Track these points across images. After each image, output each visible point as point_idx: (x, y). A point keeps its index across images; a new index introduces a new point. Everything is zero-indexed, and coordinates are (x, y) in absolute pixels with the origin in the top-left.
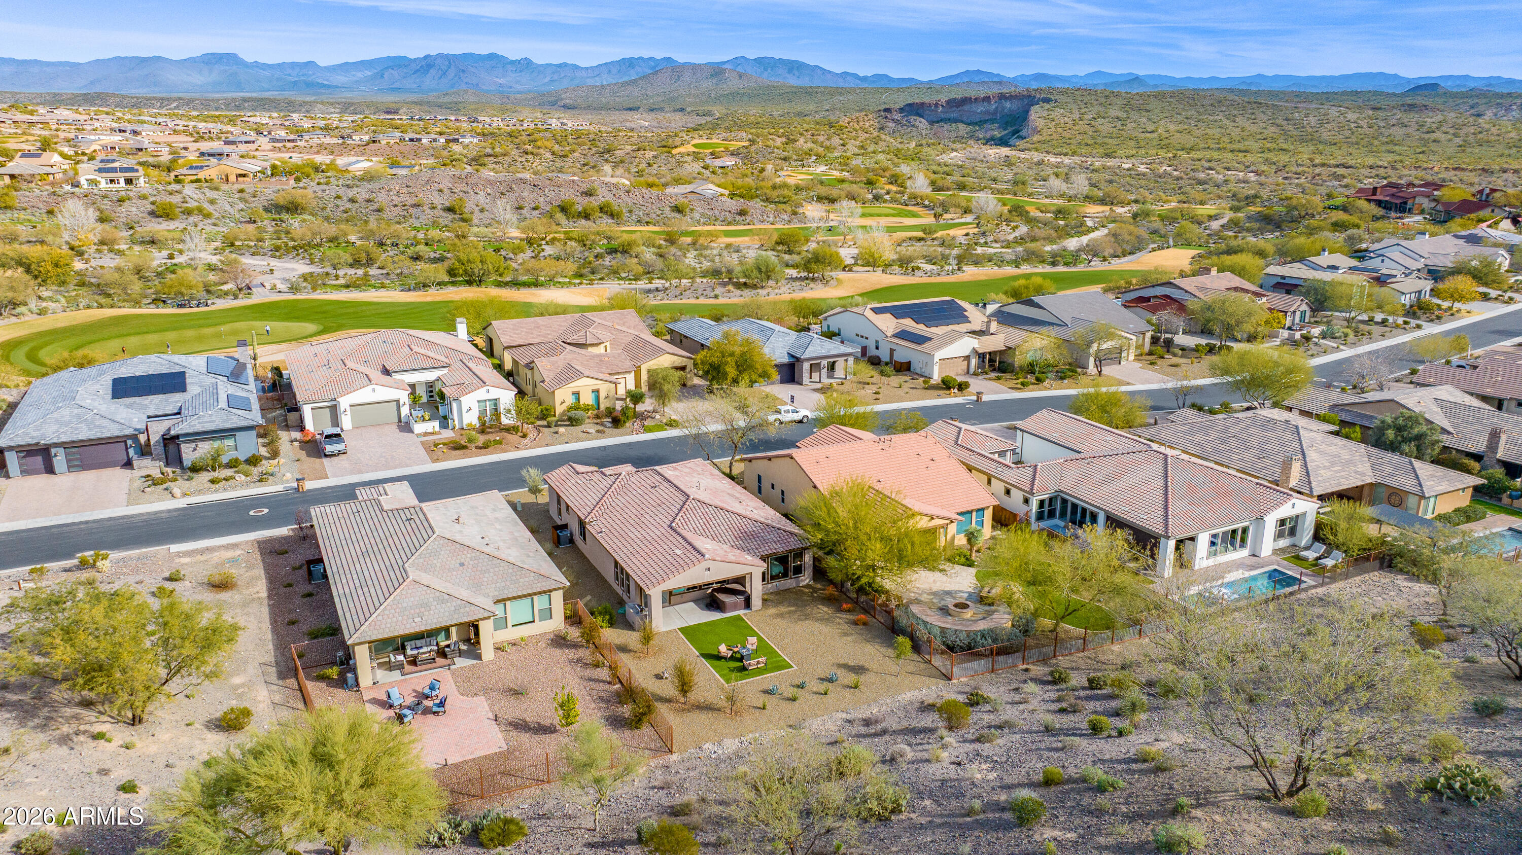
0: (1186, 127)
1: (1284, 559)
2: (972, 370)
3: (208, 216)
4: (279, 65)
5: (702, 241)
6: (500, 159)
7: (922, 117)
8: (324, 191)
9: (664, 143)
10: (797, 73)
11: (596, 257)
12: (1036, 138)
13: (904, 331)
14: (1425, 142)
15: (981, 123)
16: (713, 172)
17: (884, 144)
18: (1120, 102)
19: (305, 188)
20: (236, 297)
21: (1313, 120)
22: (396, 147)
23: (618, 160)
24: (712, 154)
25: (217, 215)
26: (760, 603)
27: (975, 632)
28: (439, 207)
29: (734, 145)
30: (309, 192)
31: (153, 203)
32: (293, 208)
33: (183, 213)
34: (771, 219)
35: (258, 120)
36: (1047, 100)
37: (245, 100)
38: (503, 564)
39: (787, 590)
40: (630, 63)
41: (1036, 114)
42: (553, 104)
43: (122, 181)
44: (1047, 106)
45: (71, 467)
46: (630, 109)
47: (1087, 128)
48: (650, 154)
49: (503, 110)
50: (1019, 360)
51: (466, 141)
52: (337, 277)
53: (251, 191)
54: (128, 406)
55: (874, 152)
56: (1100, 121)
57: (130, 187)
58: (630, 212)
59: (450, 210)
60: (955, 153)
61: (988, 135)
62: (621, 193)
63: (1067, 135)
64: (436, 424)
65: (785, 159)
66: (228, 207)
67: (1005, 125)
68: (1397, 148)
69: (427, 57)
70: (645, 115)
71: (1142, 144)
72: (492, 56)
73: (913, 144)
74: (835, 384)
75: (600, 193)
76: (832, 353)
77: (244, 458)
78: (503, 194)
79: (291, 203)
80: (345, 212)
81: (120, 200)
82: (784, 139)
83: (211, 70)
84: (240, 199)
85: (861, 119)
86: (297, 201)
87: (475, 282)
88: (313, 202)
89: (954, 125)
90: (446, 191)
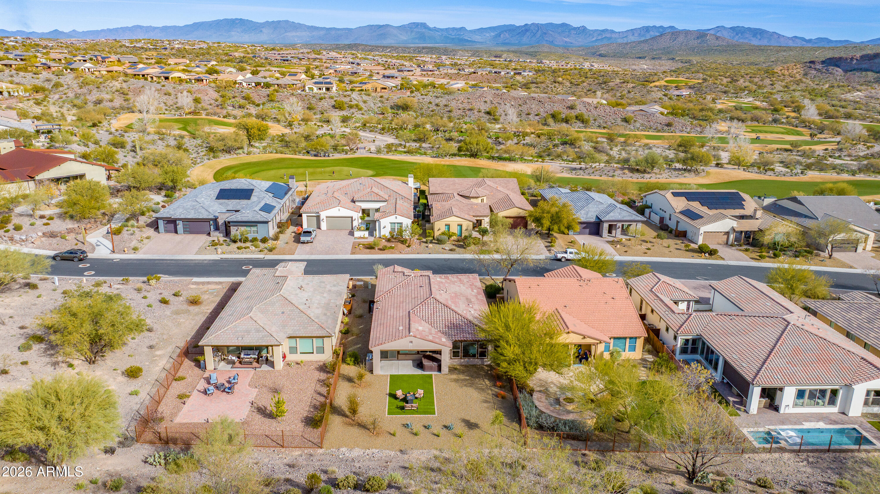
1: (869, 422)
2: (730, 242)
3: (360, 109)
4: (446, 29)
5: (631, 141)
6: (539, 85)
7: (839, 67)
8: (424, 99)
9: (647, 79)
10: (759, 37)
11: (554, 146)
13: (688, 210)
16: (670, 98)
17: (804, 85)
19: (414, 97)
20: (346, 153)
22: (486, 77)
23: (610, 88)
24: (676, 87)
25: (366, 109)
26: (447, 370)
27: (560, 420)
28: (483, 111)
29: (692, 82)
30: (415, 100)
31: (335, 101)
32: (405, 108)
33: (348, 107)
34: (688, 130)
35: (424, 59)
38: (305, 316)
39: (474, 366)
40: (647, 29)
42: (594, 54)
43: (324, 89)
45: (185, 232)
46: (640, 58)
48: (630, 85)
49: (561, 57)
50: (767, 239)
51: (526, 74)
52: (405, 147)
53: (386, 97)
54: (221, 204)
55: (794, 90)
57: (327, 92)
58: (595, 120)
59: (488, 113)
60: (858, 93)
62: (592, 108)
64: (366, 234)
65: (725, 92)
66: (372, 105)
69: (526, 25)
70: (648, 62)
72: (564, 25)
73: (827, 86)
74: (624, 240)
75: (578, 107)
76: (625, 219)
77: (259, 238)
78: (520, 105)
79: (405, 104)
80: (432, 111)
81: (321, 99)
82: (729, 80)
83: (412, 32)
84: (380, 101)
85: (790, 67)
86: (409, 103)
87: (474, 155)
88: (416, 105)
89: (864, 73)
90: (489, 102)
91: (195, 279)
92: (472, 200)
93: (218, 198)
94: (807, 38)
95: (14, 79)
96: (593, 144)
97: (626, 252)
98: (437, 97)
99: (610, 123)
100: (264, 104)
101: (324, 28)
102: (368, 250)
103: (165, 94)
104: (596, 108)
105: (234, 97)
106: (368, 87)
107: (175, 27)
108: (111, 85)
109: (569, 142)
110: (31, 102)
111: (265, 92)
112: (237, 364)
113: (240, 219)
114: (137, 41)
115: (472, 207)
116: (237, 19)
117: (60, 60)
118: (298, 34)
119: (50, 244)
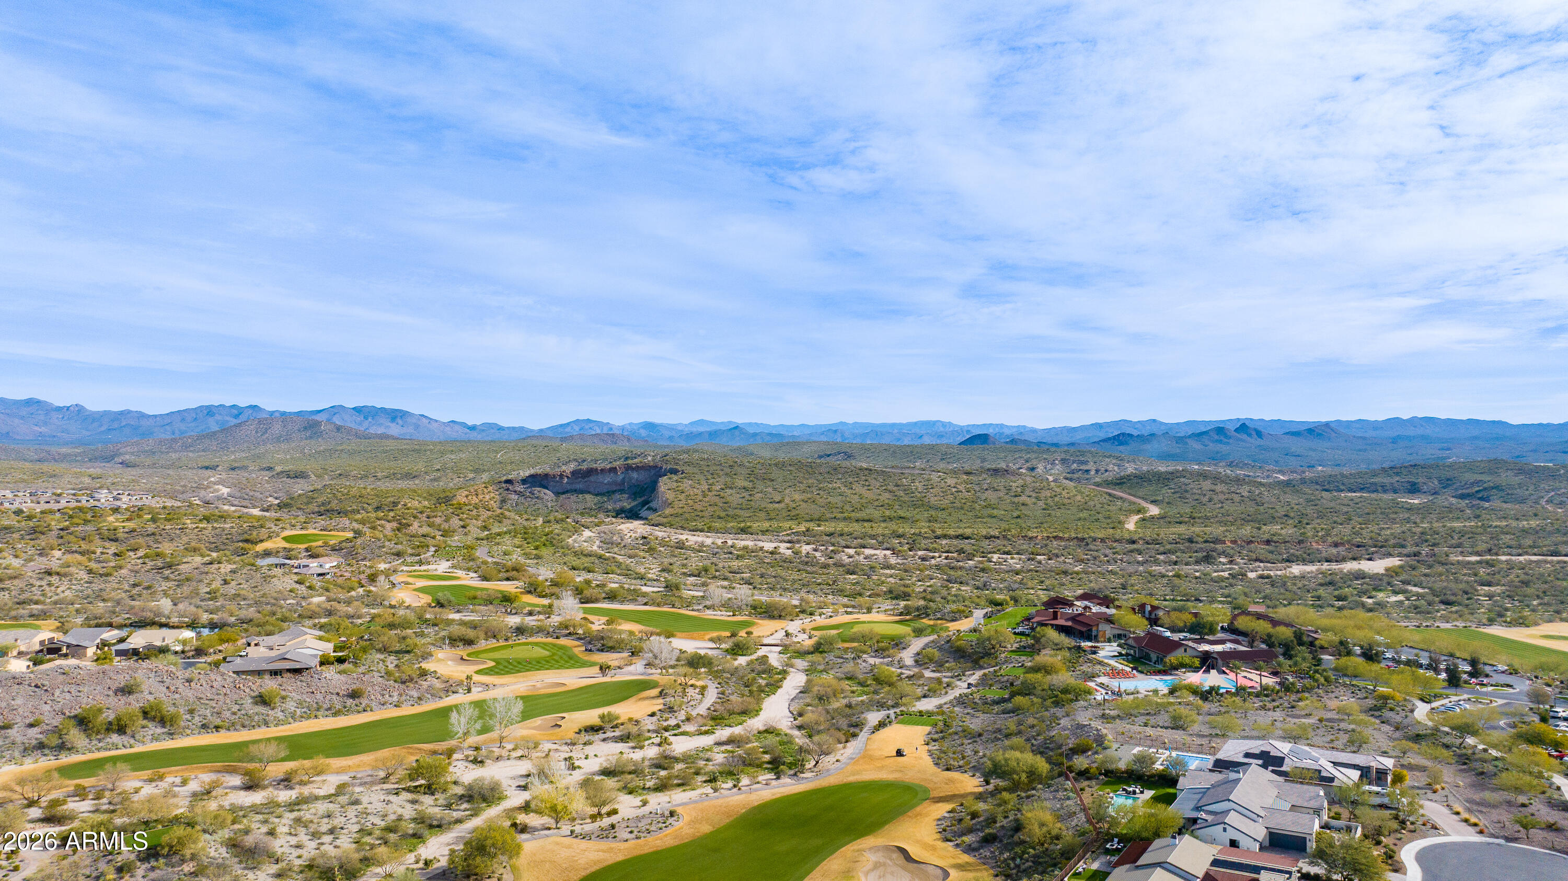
0: (809, 496)
7: (547, 488)
9: (246, 536)
12: (668, 511)
14: (1017, 506)
15: (609, 493)
17: (509, 522)
18: (744, 471)
21: (919, 485)
24: (307, 550)
29: (336, 537)
34: (395, 699)
36: (674, 472)
41: (665, 485)
44: (675, 477)
46: (207, 468)
47: (717, 499)
56: (729, 491)
58: (191, 712)
61: (618, 506)
63: (699, 507)
67: (634, 495)
68: (995, 512)
71: (773, 515)
73: (541, 520)
75: (145, 687)
82: (395, 525)
85: (480, 492)
89: (580, 496)
94: (470, 423)
99: (228, 714)
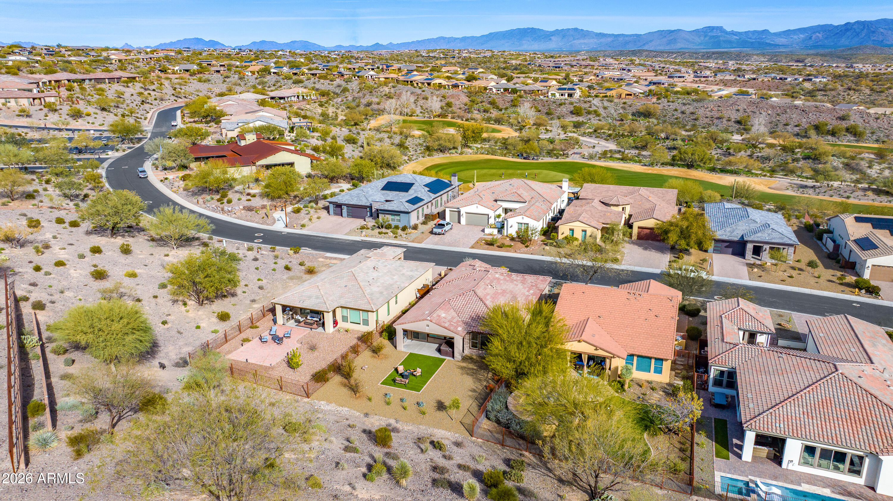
3: (598, 115)
6: (828, 93)
8: (669, 106)
11: (793, 160)
13: (866, 239)
19: (659, 104)
20: (557, 158)
25: (604, 115)
26: (461, 357)
28: (733, 120)
30: (660, 107)
31: (575, 107)
32: (647, 114)
33: (586, 113)
35: (707, 65)
37: (713, 53)
38: (361, 292)
43: (566, 95)
45: (348, 215)
51: (817, 80)
52: (622, 154)
53: (630, 103)
57: (568, 98)
59: (739, 122)
62: (871, 119)
64: (495, 231)
66: (613, 111)
74: (769, 264)
75: (852, 118)
76: (773, 241)
77: (401, 226)
78: (778, 115)
79: (647, 111)
80: (676, 119)
81: (561, 105)
83: (705, 36)
84: (622, 107)
86: (652, 111)
87: (690, 166)
88: (659, 112)
90: (741, 110)
91: (329, 255)
92: (612, 207)
93: (383, 189)
95: (316, 85)
96: (846, 161)
97: (760, 277)
98: (684, 104)
100: (506, 109)
101: (613, 35)
102: (487, 246)
103: (423, 99)
104: (877, 119)
105: (481, 102)
106: (613, 93)
107: (473, 37)
108: (382, 90)
109: (813, 157)
110: (317, 104)
111: (510, 97)
112: (302, 324)
113: (386, 208)
114: (433, 51)
115: (605, 215)
116: (528, 29)
117: (354, 69)
118: (585, 41)
119: (246, 216)
